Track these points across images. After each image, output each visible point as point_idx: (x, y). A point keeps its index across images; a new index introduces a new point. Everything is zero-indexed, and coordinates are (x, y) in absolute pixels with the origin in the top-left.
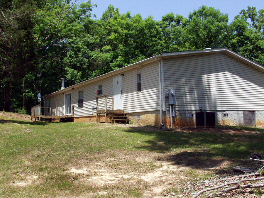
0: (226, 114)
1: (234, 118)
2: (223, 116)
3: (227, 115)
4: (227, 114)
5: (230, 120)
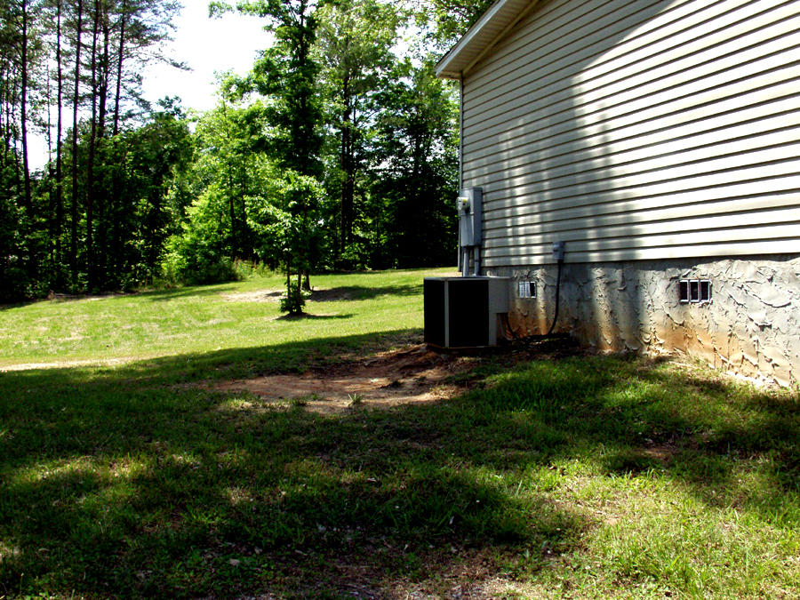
0: (694, 285)
1: (759, 317)
2: (675, 298)
3: (701, 291)
4: (705, 285)
5: (725, 326)
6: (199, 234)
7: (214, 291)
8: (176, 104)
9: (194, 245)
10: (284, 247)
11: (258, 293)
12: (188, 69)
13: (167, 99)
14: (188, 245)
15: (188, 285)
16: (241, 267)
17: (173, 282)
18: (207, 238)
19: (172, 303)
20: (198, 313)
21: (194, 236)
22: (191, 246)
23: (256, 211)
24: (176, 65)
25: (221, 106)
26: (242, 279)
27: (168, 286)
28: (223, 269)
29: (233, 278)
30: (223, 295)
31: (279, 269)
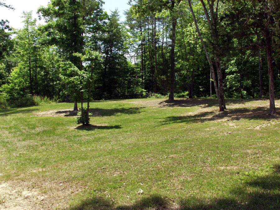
6: (15, 84)
7: (29, 111)
8: (7, 24)
9: (12, 89)
10: (81, 89)
11: (51, 111)
12: (13, 8)
13: (3, 21)
14: (9, 89)
15: (13, 107)
16: (37, 99)
17: (6, 106)
18: (19, 86)
19: (9, 117)
20: (26, 123)
21: (13, 85)
22: (11, 89)
23: (65, 70)
24: (6, 6)
25: (26, 27)
26: (37, 105)
27: (3, 108)
28: (28, 100)
29: (33, 104)
30: (34, 113)
31: (54, 100)
